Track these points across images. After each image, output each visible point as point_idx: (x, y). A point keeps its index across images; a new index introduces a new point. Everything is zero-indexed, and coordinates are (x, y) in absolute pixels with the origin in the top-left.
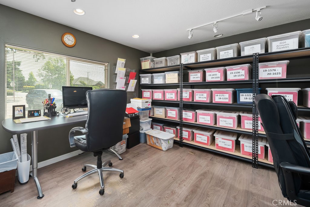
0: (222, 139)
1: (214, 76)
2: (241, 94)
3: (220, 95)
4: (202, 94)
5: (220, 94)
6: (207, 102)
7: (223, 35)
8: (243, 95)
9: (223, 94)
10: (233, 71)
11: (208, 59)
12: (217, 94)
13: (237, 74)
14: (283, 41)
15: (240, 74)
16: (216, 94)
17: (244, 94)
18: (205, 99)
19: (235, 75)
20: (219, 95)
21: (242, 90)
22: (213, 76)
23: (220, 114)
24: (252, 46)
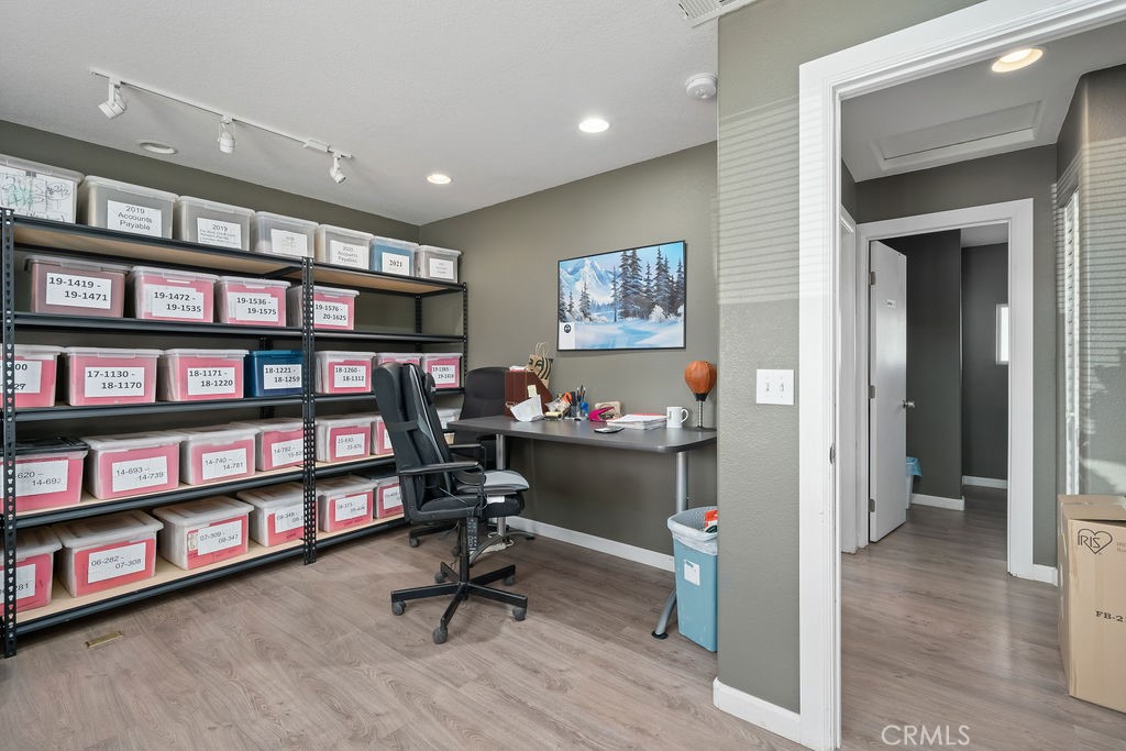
0: (211, 525)
1: (179, 303)
2: (265, 367)
3: (208, 373)
4: (122, 369)
5: (207, 370)
6: (146, 401)
7: (176, 152)
8: (271, 370)
9: (217, 369)
10: (247, 296)
11: (148, 228)
12: (194, 370)
13: (258, 307)
14: (348, 245)
15: (267, 306)
16: (190, 369)
17: (274, 367)
18: (140, 392)
19: (252, 306)
20: (201, 370)
21: (270, 356)
22: (174, 301)
23: (204, 440)
24: (290, 234)
